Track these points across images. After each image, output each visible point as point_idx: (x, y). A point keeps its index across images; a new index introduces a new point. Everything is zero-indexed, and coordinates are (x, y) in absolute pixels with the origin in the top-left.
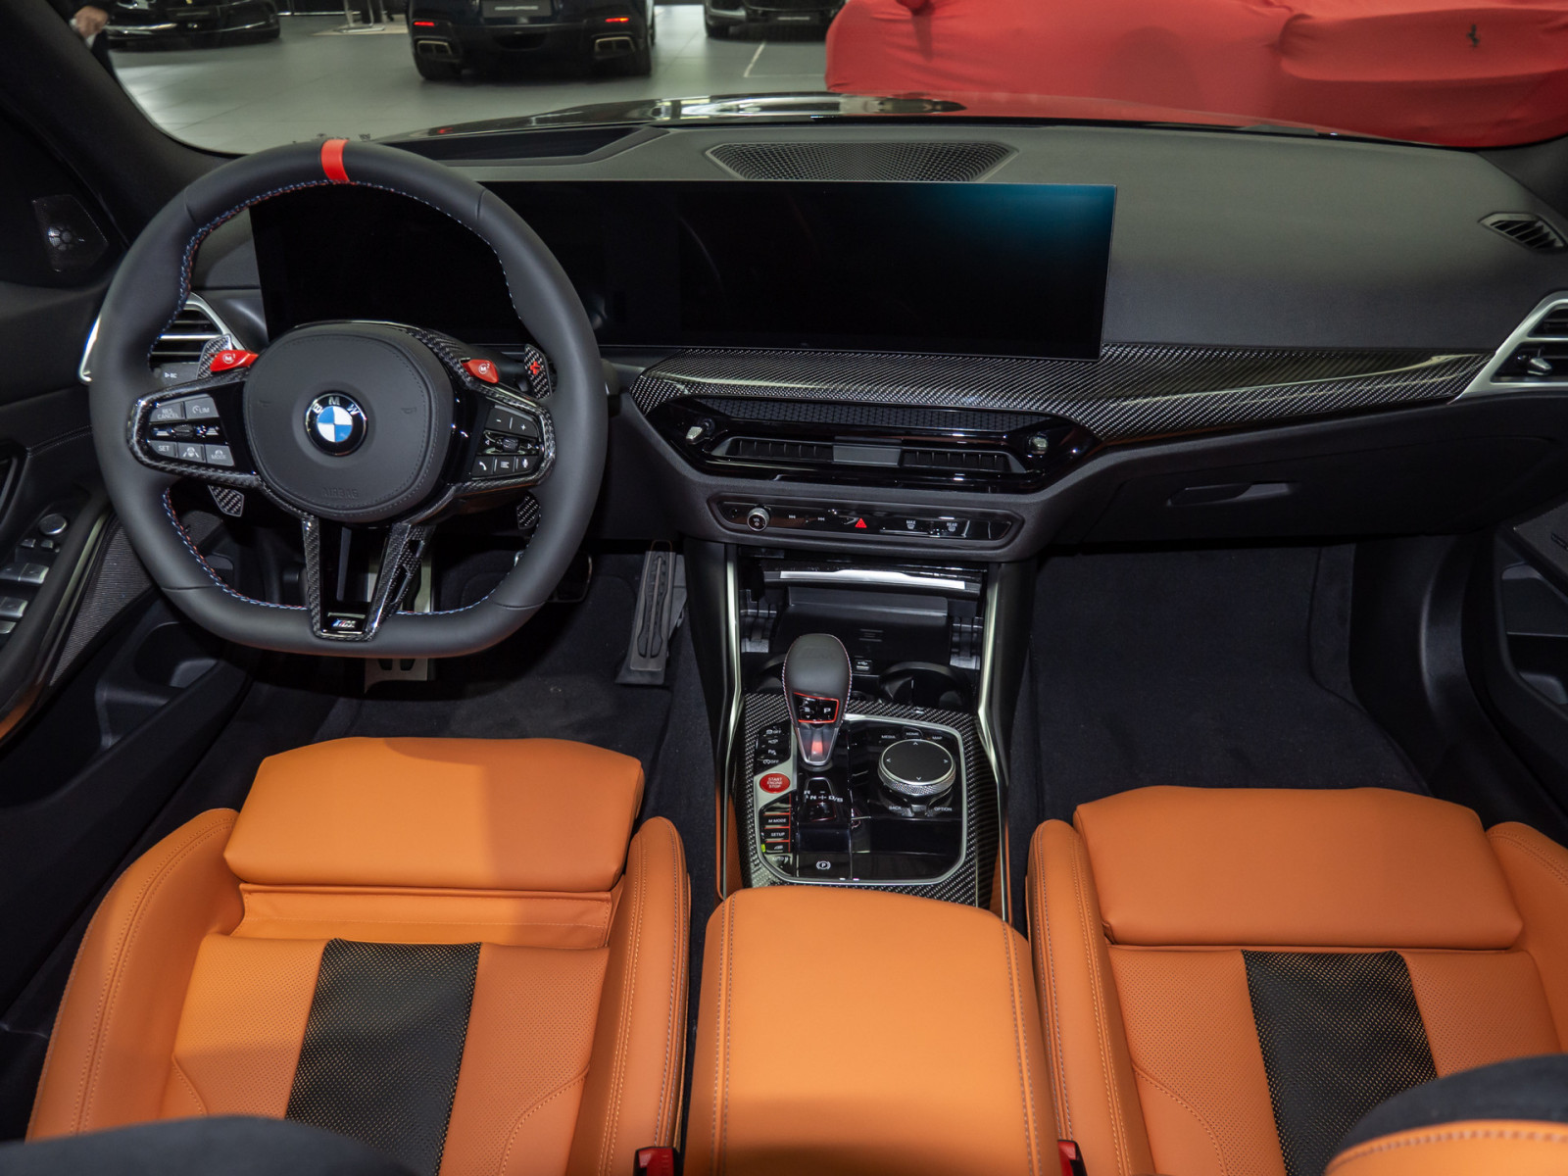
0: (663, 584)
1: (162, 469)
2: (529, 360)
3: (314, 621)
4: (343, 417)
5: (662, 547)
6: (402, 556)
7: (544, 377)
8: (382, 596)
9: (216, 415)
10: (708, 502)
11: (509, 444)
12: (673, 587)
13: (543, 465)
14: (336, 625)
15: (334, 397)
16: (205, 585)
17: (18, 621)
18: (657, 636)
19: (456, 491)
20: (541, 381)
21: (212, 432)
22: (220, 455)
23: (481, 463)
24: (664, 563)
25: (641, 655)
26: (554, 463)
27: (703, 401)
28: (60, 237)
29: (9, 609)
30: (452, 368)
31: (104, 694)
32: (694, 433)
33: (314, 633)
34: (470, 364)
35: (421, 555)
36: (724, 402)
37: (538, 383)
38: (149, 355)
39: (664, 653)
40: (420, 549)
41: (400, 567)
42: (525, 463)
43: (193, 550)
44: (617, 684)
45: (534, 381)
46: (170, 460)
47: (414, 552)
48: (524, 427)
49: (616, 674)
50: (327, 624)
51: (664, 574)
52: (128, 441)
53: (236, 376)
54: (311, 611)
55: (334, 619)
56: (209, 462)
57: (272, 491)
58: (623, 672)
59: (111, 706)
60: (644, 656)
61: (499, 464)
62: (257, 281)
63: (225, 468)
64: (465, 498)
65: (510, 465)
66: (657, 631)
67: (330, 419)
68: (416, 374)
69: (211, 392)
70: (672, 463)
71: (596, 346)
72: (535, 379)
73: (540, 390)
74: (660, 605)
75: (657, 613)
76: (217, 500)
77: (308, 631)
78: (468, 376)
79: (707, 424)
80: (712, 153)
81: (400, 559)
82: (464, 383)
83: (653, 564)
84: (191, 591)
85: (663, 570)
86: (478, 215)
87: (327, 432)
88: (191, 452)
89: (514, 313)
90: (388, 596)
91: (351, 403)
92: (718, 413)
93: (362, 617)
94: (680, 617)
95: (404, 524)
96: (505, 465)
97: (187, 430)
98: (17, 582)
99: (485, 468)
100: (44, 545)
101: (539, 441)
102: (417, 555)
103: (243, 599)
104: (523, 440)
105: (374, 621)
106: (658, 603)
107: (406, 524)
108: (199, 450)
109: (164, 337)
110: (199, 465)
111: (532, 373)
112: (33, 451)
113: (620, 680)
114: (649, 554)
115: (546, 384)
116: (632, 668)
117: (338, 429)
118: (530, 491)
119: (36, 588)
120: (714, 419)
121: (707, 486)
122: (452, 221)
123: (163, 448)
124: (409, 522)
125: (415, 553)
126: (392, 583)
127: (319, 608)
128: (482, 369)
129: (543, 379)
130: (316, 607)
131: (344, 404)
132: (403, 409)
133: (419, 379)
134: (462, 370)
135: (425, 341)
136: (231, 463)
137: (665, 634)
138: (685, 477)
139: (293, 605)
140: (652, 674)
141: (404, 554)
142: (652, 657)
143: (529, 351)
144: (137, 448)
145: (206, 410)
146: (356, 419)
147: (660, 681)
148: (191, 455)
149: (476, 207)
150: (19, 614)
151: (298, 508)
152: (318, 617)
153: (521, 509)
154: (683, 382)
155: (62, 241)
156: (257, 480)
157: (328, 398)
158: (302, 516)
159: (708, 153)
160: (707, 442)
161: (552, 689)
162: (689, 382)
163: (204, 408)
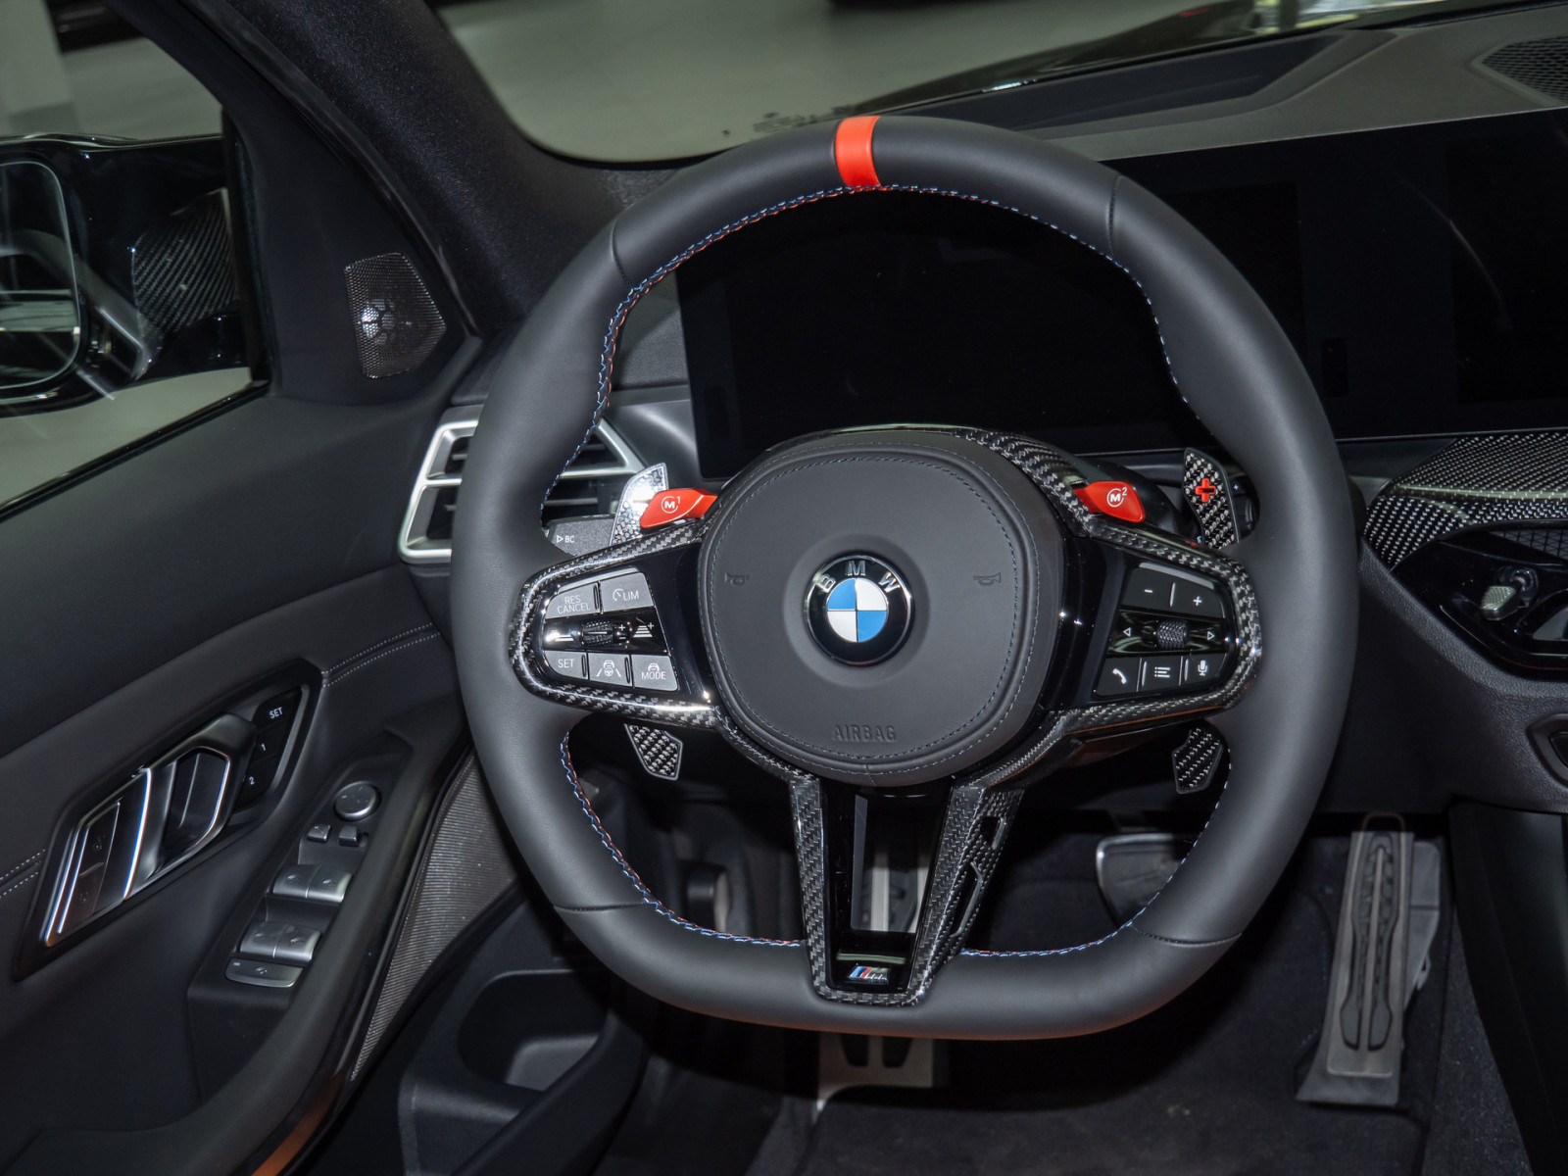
0: (1389, 902)
1: (562, 700)
2: (1193, 477)
3: (815, 968)
4: (871, 597)
5: (1382, 826)
6: (970, 848)
7: (1224, 507)
8: (936, 921)
9: (649, 602)
10: (1529, 733)
11: (1171, 634)
12: (1410, 907)
13: (1239, 670)
14: (853, 975)
15: (857, 561)
16: (628, 903)
17: (306, 967)
18: (1381, 1006)
19: (1067, 725)
20: (1217, 514)
21: (643, 632)
22: (657, 671)
23: (1116, 671)
24: (1391, 859)
25: (1348, 1044)
26: (1259, 664)
27: (1511, 536)
28: (378, 321)
29: (290, 946)
30: (1057, 499)
31: (417, 1099)
32: (1496, 599)
33: (816, 990)
34: (1091, 490)
35: (1000, 845)
36: (1554, 536)
37: (1212, 519)
38: (542, 507)
39: (1396, 1043)
40: (999, 834)
41: (968, 868)
42: (1203, 667)
43: (606, 839)
44: (1302, 1103)
45: (1203, 514)
46: (577, 683)
47: (989, 839)
48: (1198, 601)
49: (1297, 1082)
50: (838, 975)
51: (1391, 881)
52: (511, 653)
53: (682, 535)
54: (809, 949)
55: (851, 965)
56: (638, 685)
57: (741, 732)
58: (1312, 1078)
59: (425, 1121)
60: (1355, 1047)
61: (1151, 671)
62: (682, 372)
63: (662, 696)
64: (1083, 737)
65: (1174, 673)
66: (1381, 997)
67: (851, 602)
68: (999, 514)
69: (640, 563)
70: (1453, 660)
71: (1333, 441)
72: (1206, 511)
73: (1216, 532)
74: (1385, 943)
75: (1378, 961)
76: (639, 751)
77: (804, 987)
78: (1086, 513)
79: (1522, 580)
80: (1485, 62)
81: (967, 852)
82: (1079, 525)
83: (1367, 860)
84: (606, 912)
85: (1389, 871)
86: (1111, 222)
87: (844, 624)
88: (608, 668)
89: (1174, 393)
90: (946, 923)
91: (885, 571)
92: (1544, 556)
93: (900, 961)
94: (1424, 968)
95: (972, 787)
96: (1162, 672)
97: (601, 632)
98: (302, 898)
99: (1124, 681)
100: (342, 836)
101: (1230, 626)
102: (994, 846)
103: (689, 927)
104: (1196, 623)
105: (923, 968)
106: (1380, 941)
107: (974, 788)
108: (622, 664)
109: (566, 474)
110: (621, 691)
111: (1199, 501)
112: (332, 677)
113: (1306, 1094)
114: (1360, 840)
115: (1228, 519)
116: (1331, 1070)
117: (862, 617)
118: (1210, 719)
119: (331, 910)
120: (1539, 570)
121: (1527, 701)
122: (1060, 238)
123: (567, 664)
124: (982, 784)
125: (990, 843)
126: (954, 898)
127: (823, 942)
128: (1113, 498)
129: (1220, 511)
130: (817, 941)
131: (874, 575)
132: (976, 578)
133: (1004, 521)
134: (1075, 503)
135: (1007, 454)
136: (673, 685)
137: (1398, 1001)
138: (1480, 686)
139: (774, 939)
140: (1372, 1083)
141: (973, 843)
142: (1372, 1048)
143: (1194, 461)
144: (524, 665)
145: (634, 595)
146: (895, 598)
147: (1390, 1098)
148: (609, 673)
149: (1108, 211)
150: (306, 954)
151: (785, 763)
152: (822, 961)
153: (1181, 757)
154: (1459, 501)
155: (382, 331)
156: (715, 714)
157: (844, 565)
158: (791, 776)
159: (1477, 64)
160: (1527, 614)
161: (1171, 1110)
162: (1471, 500)
163: (630, 592)
